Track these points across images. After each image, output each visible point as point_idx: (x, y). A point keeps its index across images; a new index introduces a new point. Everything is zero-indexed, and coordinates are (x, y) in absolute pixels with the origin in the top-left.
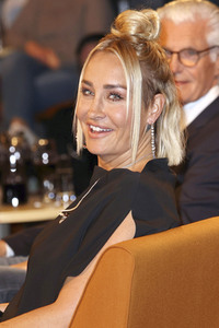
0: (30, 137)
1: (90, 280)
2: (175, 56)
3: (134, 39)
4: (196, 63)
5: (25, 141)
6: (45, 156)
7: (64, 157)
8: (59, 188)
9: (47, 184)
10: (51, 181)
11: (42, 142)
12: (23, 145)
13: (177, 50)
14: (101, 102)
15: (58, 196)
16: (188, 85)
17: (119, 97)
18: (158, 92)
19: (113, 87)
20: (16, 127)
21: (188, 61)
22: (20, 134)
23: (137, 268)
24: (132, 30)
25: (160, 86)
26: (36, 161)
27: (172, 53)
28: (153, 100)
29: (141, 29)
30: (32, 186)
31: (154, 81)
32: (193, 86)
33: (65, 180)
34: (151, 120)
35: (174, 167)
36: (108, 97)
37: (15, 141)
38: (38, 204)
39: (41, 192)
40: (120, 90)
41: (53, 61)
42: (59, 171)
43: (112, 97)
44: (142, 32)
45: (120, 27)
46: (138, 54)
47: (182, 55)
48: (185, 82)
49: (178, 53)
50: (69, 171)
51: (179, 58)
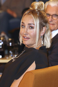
0: (6, 38)
1: (21, 81)
2: (51, 16)
3: (37, 10)
4: (57, 19)
5: (5, 39)
6: (11, 44)
7: (16, 44)
8: (14, 53)
9: (10, 52)
10: (12, 51)
11: (10, 39)
12: (4, 40)
13: (52, 14)
14: (27, 29)
15: (14, 56)
16: (54, 25)
17: (32, 28)
18: (44, 26)
19: (31, 24)
20: (3, 34)
21: (55, 18)
22: (4, 37)
23: (35, 78)
24: (36, 8)
25: (45, 24)
26: (8, 45)
27: (50, 15)
28: (43, 29)
29: (39, 7)
30: (6, 52)
31: (43, 23)
32: (56, 26)
33: (16, 51)
34: (42, 35)
35: (48, 48)
36: (29, 28)
37: (2, 39)
38: (7, 58)
39: (9, 54)
40: (33, 25)
41: (15, 15)
42: (14, 48)
43: (30, 28)
44: (39, 8)
45: (32, 7)
46: (38, 15)
47: (53, 16)
48: (53, 24)
49: (52, 15)
50: (17, 48)
51: (52, 17)
